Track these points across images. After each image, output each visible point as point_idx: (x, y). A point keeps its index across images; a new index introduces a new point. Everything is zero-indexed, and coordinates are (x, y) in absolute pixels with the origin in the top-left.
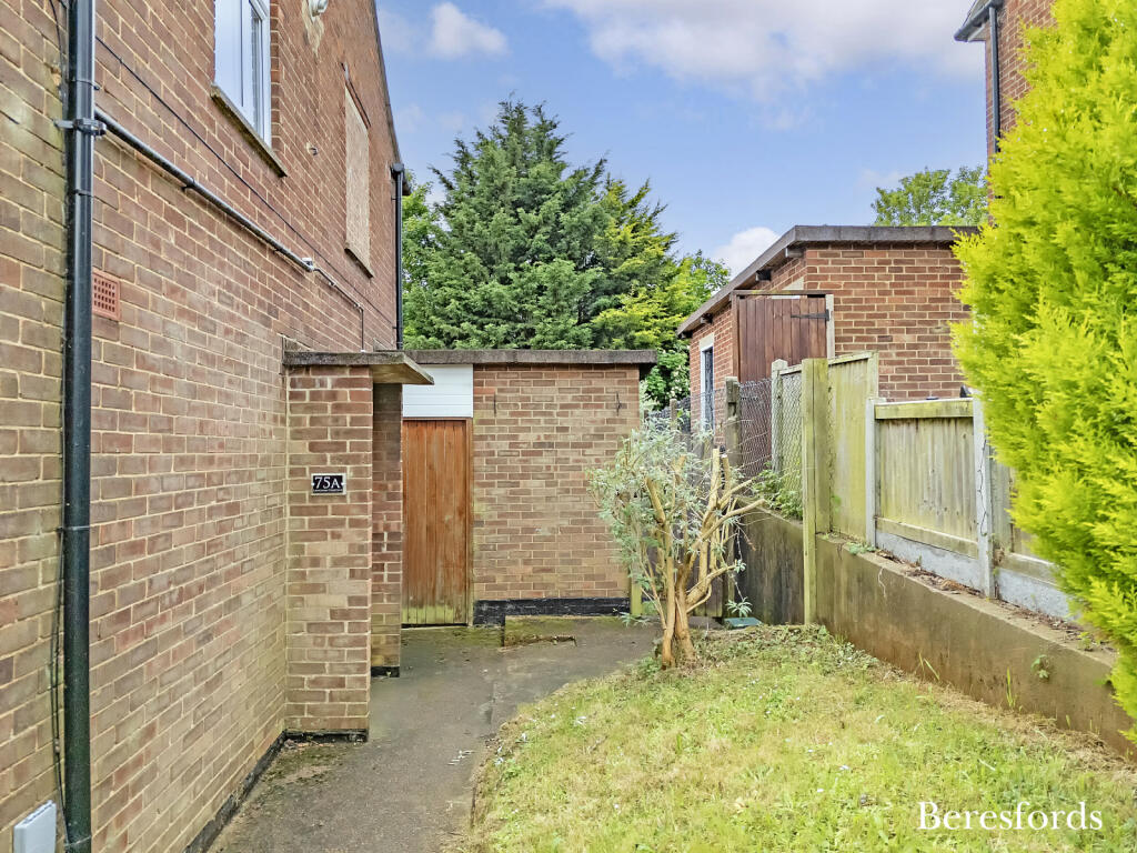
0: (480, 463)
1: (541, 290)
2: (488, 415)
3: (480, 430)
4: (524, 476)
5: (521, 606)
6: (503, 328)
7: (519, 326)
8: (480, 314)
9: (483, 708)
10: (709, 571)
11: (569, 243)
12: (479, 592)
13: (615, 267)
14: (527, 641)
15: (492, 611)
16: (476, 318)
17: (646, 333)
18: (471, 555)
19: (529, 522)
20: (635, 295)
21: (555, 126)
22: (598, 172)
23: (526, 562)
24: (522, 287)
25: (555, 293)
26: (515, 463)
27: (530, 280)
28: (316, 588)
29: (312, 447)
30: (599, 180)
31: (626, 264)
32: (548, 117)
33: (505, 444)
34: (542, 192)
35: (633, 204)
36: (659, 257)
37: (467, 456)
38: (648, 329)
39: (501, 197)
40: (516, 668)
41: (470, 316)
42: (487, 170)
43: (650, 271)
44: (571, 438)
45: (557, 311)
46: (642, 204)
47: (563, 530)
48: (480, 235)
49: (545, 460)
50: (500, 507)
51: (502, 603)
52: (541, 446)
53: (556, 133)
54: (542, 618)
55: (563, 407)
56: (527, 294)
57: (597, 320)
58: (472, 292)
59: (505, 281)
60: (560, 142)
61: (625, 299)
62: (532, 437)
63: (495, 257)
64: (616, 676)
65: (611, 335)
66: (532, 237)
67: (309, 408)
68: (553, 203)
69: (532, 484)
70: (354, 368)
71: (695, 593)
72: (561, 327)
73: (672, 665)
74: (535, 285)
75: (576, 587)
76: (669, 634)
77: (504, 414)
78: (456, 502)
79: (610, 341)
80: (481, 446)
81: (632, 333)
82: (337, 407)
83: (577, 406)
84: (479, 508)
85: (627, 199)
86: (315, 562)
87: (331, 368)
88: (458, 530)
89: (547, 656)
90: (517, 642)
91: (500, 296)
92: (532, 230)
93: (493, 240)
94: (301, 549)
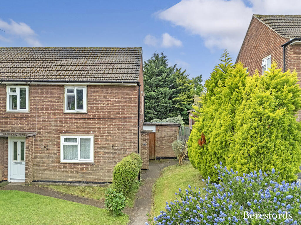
0: (156, 138)
1: (162, 94)
2: (158, 132)
3: (156, 134)
4: (162, 140)
5: (162, 158)
6: (154, 101)
7: (157, 100)
8: (149, 98)
9: (159, 168)
10: (185, 155)
11: (168, 83)
12: (156, 155)
13: (178, 88)
14: (163, 162)
15: (158, 158)
16: (148, 99)
17: (184, 102)
18: (155, 150)
19: (163, 146)
20: (182, 94)
21: (166, 57)
22: (175, 67)
23: (163, 152)
24: (158, 93)
25: (165, 94)
26: (161, 139)
27: (159, 91)
28: (144, 155)
29: (143, 141)
30: (175, 68)
31: (180, 87)
32: (164, 55)
33: (160, 136)
34: (162, 72)
35: (182, 74)
36: (187, 86)
37: (155, 137)
38: (185, 101)
39: (154, 74)
40: (162, 165)
41: (147, 98)
42: (151, 69)
43: (185, 89)
44: (169, 136)
45: (165, 98)
46: (184, 74)
47: (168, 148)
48: (149, 82)
49: (165, 138)
50: (159, 144)
51: (160, 157)
52: (165, 137)
53: (166, 59)
54: (165, 159)
55: (168, 131)
56: (159, 94)
57: (174, 99)
58: (148, 93)
59: (154, 91)
60: (166, 60)
61: (180, 95)
62: (163, 135)
63: (152, 86)
64: (174, 165)
65: (177, 102)
66: (160, 82)
67: (143, 137)
68: (164, 75)
69: (163, 141)
70: (147, 133)
71: (183, 157)
72: (166, 101)
73: (180, 164)
74: (160, 93)
75: (170, 155)
76: (180, 161)
77: (160, 132)
78: (153, 144)
79: (176, 104)
80: (156, 136)
81: (181, 102)
82: (145, 137)
83: (170, 131)
84: (156, 144)
85: (181, 73)
86: (143, 152)
87: (145, 133)
88: (153, 147)
89: (166, 164)
90: (162, 162)
91: (153, 95)
92: (160, 81)
93: (152, 83)
94: (142, 151)
